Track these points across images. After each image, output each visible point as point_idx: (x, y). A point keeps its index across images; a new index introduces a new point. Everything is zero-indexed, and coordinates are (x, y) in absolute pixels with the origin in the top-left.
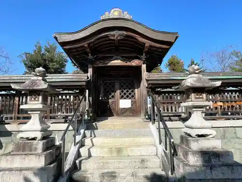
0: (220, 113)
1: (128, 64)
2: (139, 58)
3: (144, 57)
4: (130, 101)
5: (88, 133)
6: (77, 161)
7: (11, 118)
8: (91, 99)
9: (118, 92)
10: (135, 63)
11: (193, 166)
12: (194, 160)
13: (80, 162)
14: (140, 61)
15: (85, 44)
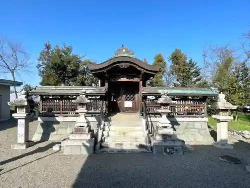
0: (186, 113)
1: (131, 80)
2: (137, 77)
3: (141, 76)
4: (132, 102)
5: (106, 123)
6: (103, 138)
7: (59, 113)
8: (107, 103)
9: (124, 96)
10: (135, 80)
11: (158, 140)
12: (159, 138)
13: (104, 138)
14: (138, 79)
15: (105, 71)
